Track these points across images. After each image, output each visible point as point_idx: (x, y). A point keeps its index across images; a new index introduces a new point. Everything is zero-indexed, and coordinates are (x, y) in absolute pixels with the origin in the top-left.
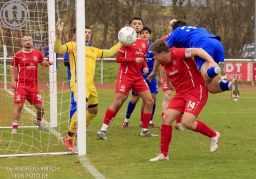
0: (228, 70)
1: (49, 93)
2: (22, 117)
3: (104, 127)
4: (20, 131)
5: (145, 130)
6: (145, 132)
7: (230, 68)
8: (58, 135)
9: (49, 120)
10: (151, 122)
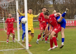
0: (70, 23)
1: (17, 31)
2: (9, 38)
3: (38, 40)
4: (9, 42)
5: (46, 41)
6: (46, 42)
7: (71, 22)
8: (20, 43)
9: (17, 39)
10: (48, 39)
